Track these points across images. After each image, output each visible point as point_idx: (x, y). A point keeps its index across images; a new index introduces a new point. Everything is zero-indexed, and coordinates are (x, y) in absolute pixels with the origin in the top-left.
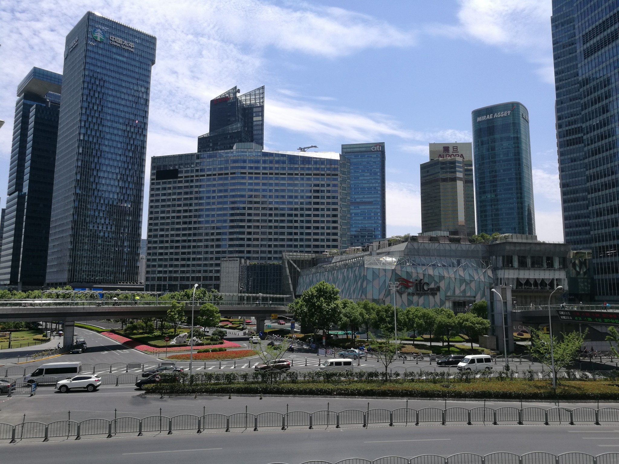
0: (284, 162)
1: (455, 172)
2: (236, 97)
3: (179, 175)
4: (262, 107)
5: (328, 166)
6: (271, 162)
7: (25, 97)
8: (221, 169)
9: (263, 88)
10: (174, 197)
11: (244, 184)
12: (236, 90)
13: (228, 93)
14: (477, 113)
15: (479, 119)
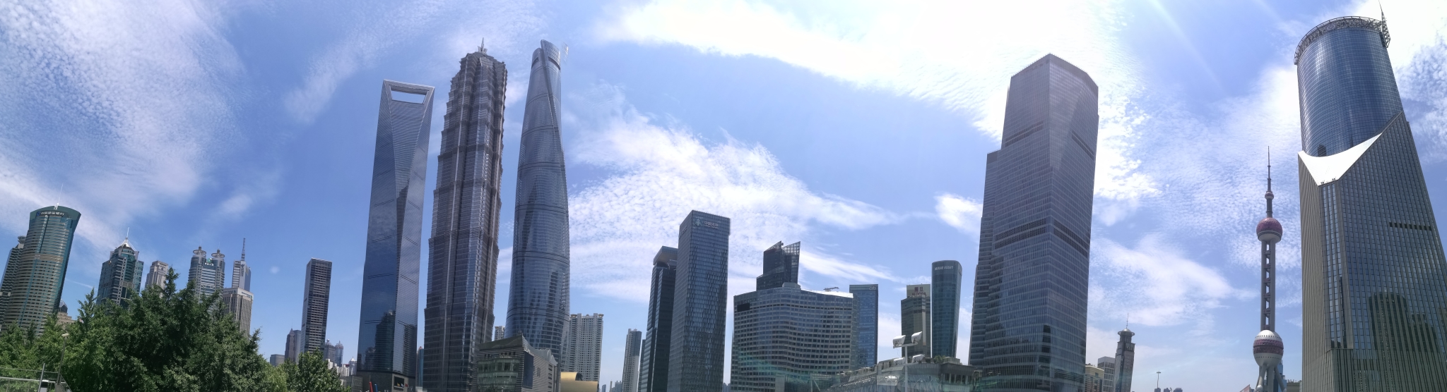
0: (814, 299)
1: (921, 306)
2: (780, 249)
3: (751, 307)
4: (797, 256)
5: (845, 303)
6: (806, 298)
7: (658, 265)
8: (775, 301)
9: (799, 243)
10: (748, 323)
11: (788, 313)
12: (780, 244)
13: (775, 246)
14: (935, 265)
15: (936, 269)
